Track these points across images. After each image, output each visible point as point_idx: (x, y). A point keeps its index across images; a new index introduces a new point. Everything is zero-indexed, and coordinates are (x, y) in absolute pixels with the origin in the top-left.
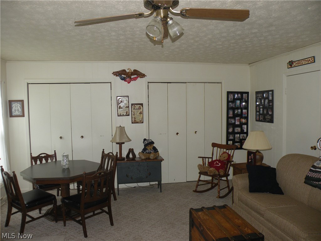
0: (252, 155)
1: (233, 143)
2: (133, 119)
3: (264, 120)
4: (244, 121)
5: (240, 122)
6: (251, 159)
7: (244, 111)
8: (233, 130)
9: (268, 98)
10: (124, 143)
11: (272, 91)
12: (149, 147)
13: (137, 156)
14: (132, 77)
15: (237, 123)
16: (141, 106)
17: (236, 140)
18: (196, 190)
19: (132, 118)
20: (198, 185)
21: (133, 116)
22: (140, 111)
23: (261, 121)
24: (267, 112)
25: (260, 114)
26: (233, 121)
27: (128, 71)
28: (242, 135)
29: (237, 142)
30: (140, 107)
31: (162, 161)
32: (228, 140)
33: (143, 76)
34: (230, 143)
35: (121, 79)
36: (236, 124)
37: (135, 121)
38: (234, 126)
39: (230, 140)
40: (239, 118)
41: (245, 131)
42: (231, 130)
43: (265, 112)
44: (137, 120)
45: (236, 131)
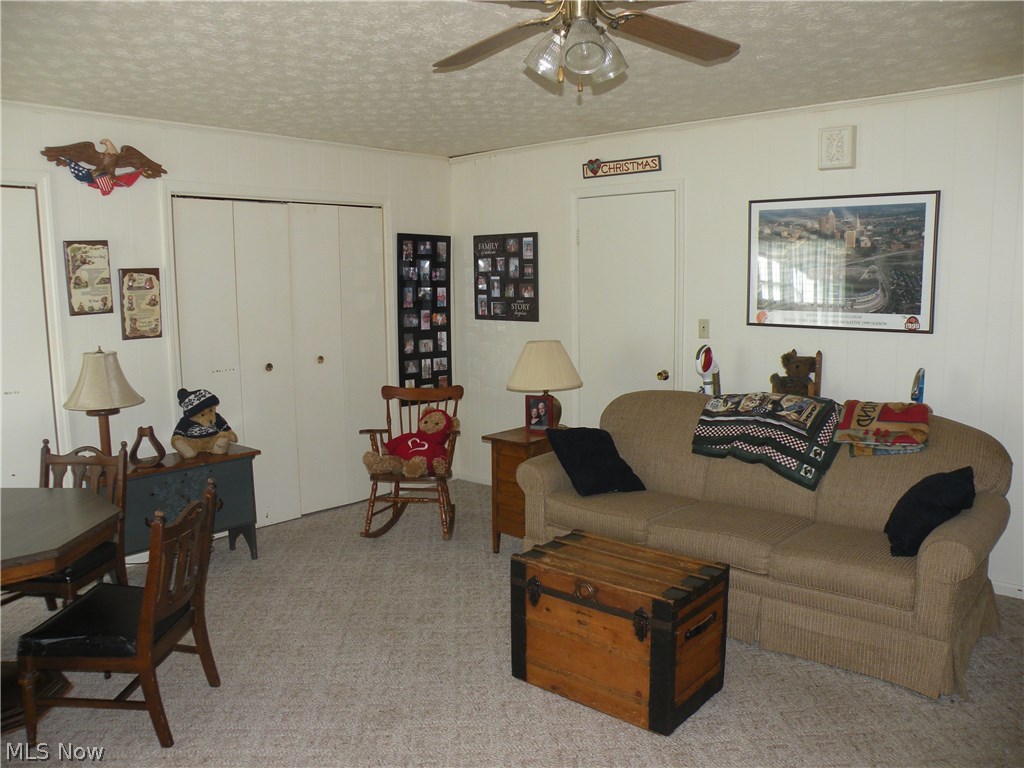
0: (541, 405)
1: (417, 385)
2: (128, 324)
3: (508, 315)
4: (440, 319)
5: (431, 321)
6: (539, 416)
7: (441, 291)
8: (416, 346)
9: (519, 254)
10: (115, 411)
11: (534, 235)
12: (205, 417)
13: (169, 450)
14: (119, 172)
15: (425, 326)
16: (153, 277)
17: (426, 375)
18: (367, 531)
19: (123, 319)
20: (373, 515)
21: (127, 314)
22: (149, 295)
23: (495, 317)
24: (517, 292)
25: (490, 299)
26: (415, 322)
27: (100, 149)
28: (438, 359)
29: (427, 381)
30: (151, 279)
31: (253, 457)
32: (403, 376)
33: (155, 170)
34: (410, 384)
35: (77, 177)
36: (423, 328)
37: (134, 329)
38: (418, 334)
39: (410, 376)
40: (428, 312)
41: (444, 348)
42: (409, 348)
43: (511, 292)
44: (142, 327)
45: (423, 350)
